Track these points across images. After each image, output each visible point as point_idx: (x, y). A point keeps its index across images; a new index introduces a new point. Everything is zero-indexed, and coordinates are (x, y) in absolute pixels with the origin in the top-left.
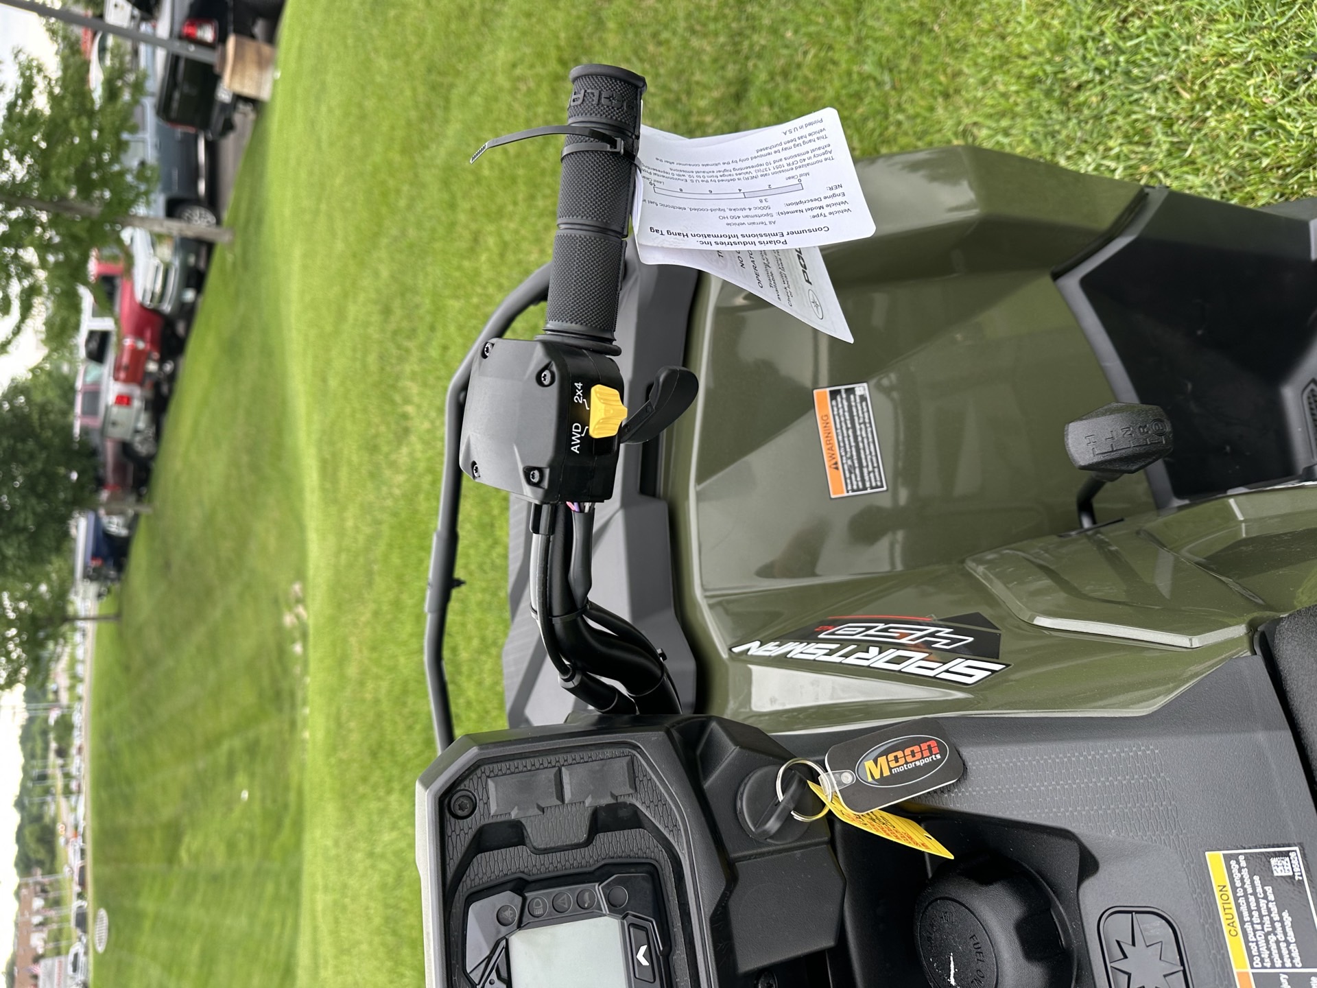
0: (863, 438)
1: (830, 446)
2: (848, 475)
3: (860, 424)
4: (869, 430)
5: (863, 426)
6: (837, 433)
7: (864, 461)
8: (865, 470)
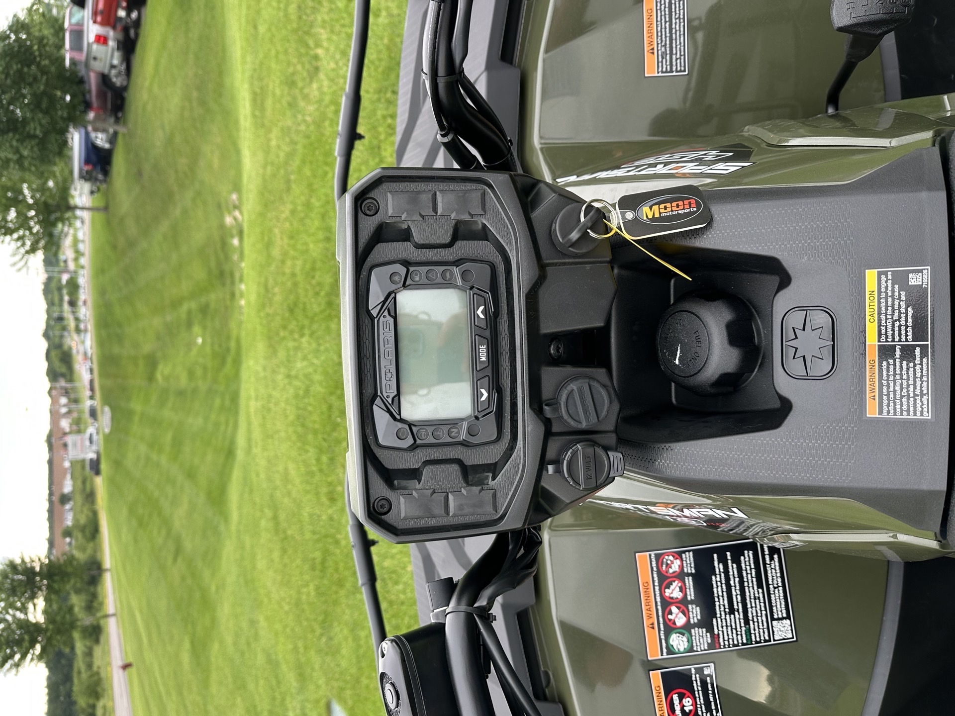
0: (676, 31)
1: (651, 34)
2: (660, 60)
3: (676, 19)
4: (682, 24)
5: (678, 21)
6: (657, 25)
7: (674, 49)
8: (674, 57)
